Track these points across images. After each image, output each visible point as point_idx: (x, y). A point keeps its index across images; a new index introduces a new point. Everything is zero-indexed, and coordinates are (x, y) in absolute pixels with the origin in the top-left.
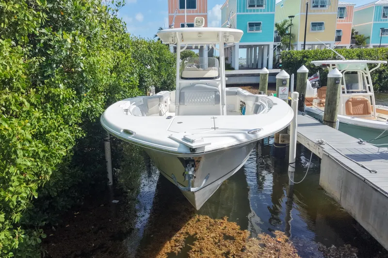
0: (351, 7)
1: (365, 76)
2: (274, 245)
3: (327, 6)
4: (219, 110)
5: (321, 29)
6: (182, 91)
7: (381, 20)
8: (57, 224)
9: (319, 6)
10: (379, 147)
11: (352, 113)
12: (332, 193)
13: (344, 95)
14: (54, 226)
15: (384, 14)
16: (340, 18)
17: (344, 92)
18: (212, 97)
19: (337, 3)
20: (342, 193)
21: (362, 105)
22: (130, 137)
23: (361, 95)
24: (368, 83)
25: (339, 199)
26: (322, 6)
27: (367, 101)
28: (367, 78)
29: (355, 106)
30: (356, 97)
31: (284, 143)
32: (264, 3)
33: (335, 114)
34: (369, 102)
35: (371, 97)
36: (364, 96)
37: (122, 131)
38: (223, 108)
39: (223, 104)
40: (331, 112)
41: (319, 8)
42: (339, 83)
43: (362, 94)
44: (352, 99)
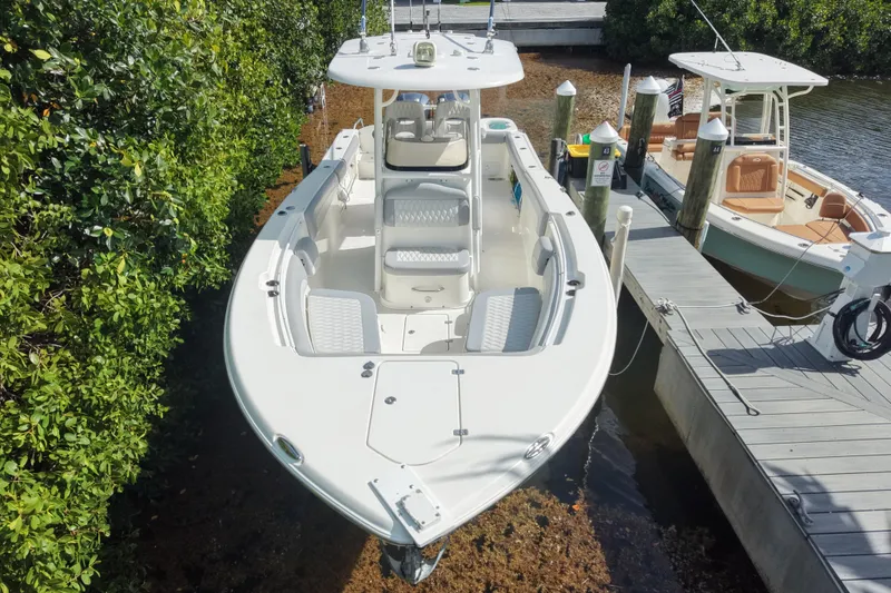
1: (777, 105)
2: (562, 522)
4: (468, 239)
6: (389, 198)
10: (775, 322)
11: (738, 188)
18: (454, 211)
20: (693, 431)
21: (761, 172)
22: (293, 466)
23: (763, 151)
25: (686, 438)
27: (772, 163)
29: (747, 174)
30: (750, 155)
33: (703, 213)
35: (782, 154)
36: (768, 152)
37: (275, 438)
38: (475, 236)
39: (476, 228)
40: (695, 209)
42: (719, 152)
43: (765, 147)
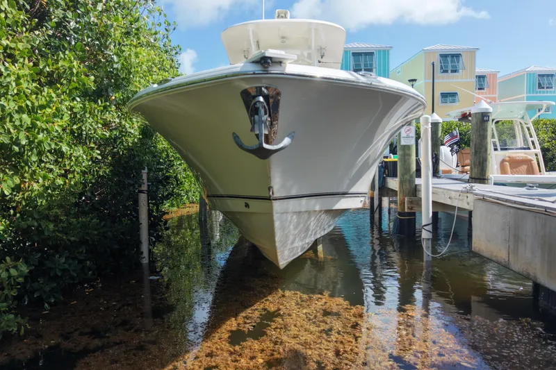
0: (494, 75)
3: (460, 71)
5: (453, 102)
7: (537, 93)
8: (53, 301)
9: (449, 71)
12: (495, 254)
13: (496, 152)
14: (48, 303)
15: (539, 84)
16: (479, 89)
17: (496, 150)
19: (475, 69)
20: (512, 247)
21: (525, 167)
23: (522, 153)
24: (531, 136)
25: (507, 260)
26: (454, 71)
27: (531, 160)
28: (529, 129)
29: (514, 168)
30: (514, 155)
31: (412, 211)
32: (374, 66)
33: (486, 167)
34: (535, 162)
35: (536, 155)
36: (526, 154)
41: (450, 73)
42: (488, 120)
43: (523, 151)
44: (509, 157)
